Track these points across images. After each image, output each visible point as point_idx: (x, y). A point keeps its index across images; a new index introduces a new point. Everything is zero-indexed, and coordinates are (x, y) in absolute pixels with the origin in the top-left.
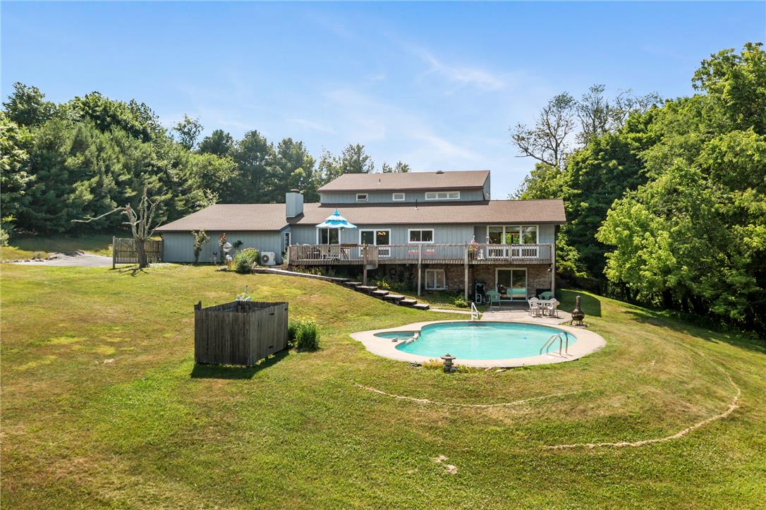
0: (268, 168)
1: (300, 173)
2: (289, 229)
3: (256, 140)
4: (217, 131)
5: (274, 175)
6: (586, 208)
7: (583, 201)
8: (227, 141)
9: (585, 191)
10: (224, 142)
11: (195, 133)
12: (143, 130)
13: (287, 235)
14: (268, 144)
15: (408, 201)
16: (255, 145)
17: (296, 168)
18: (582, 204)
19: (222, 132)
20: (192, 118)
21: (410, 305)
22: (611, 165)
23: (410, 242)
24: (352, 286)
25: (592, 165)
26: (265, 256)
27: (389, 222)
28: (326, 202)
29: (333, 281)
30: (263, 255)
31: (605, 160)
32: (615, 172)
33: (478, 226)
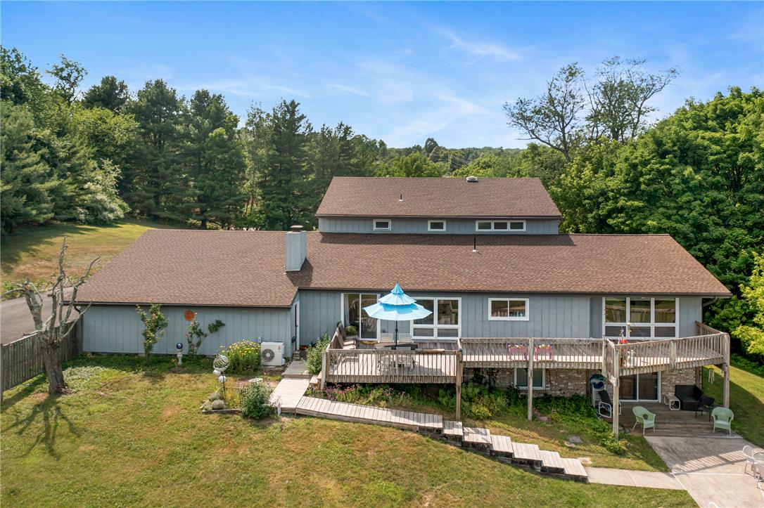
0: (179, 128)
1: (221, 135)
2: (298, 295)
3: (162, 92)
4: (107, 78)
5: (186, 136)
8: (121, 91)
10: (117, 92)
11: (77, 78)
12: (14, 86)
13: (296, 307)
14: (178, 97)
15: (450, 232)
16: (159, 97)
17: (214, 128)
19: (114, 80)
20: (71, 59)
21: (557, 473)
22: (686, 173)
23: (491, 318)
24: (458, 439)
25: (658, 171)
26: (266, 351)
27: (460, 287)
28: (327, 230)
29: (423, 431)
30: (262, 350)
31: (674, 165)
32: (692, 183)
33: (594, 296)
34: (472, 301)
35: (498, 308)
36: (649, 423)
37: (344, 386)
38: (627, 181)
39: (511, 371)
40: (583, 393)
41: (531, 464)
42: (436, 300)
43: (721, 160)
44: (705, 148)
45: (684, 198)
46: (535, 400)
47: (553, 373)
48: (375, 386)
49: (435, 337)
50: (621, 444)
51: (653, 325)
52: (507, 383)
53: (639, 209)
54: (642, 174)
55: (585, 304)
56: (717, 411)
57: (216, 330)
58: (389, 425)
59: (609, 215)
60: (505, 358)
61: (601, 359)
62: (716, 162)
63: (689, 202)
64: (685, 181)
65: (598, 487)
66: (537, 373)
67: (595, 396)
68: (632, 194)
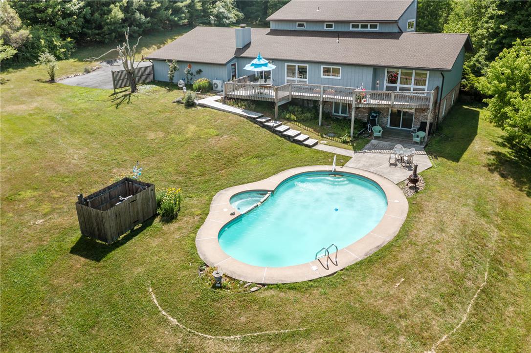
2: (236, 60)
6: (505, 30)
7: (503, 24)
9: (510, 11)
13: (234, 65)
15: (336, 30)
18: (502, 26)
21: (300, 142)
23: (322, 76)
24: (261, 123)
26: (215, 84)
27: (307, 60)
28: (274, 28)
29: (248, 118)
30: (214, 83)
33: (377, 68)
34: (313, 67)
35: (327, 71)
42: (296, 65)
51: (412, 86)
55: (372, 71)
57: (199, 73)
60: (312, 95)
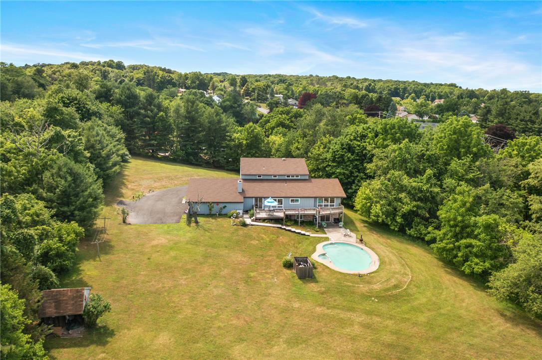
0: (142, 111)
15: (279, 178)
17: (159, 112)
21: (304, 234)
22: (349, 156)
23: (290, 203)
24: (285, 229)
25: (341, 154)
26: (239, 212)
27: (283, 196)
28: (243, 178)
29: (278, 227)
30: (237, 212)
31: (346, 153)
32: (351, 159)
33: (315, 198)
34: (286, 199)
35: (292, 201)
36: (325, 226)
37: (260, 220)
38: (332, 156)
39: (295, 215)
40: (312, 220)
41: (299, 233)
42: (277, 199)
43: (359, 152)
44: (355, 148)
45: (348, 164)
46: (300, 222)
47: (305, 216)
48: (266, 219)
49: (277, 208)
50: (318, 230)
51: (329, 204)
52: (294, 219)
53: (335, 166)
54: (336, 155)
55: (313, 199)
56: (340, 223)
57: (225, 208)
58: (271, 226)
59: (326, 167)
60: (294, 213)
61: (315, 212)
62: (358, 153)
63: (349, 164)
64: (348, 158)
65: (312, 237)
66: (301, 216)
67: (315, 221)
68: (334, 161)
